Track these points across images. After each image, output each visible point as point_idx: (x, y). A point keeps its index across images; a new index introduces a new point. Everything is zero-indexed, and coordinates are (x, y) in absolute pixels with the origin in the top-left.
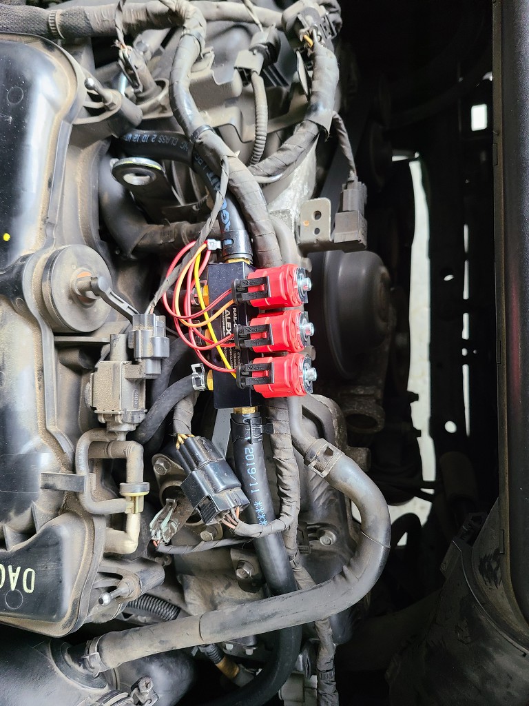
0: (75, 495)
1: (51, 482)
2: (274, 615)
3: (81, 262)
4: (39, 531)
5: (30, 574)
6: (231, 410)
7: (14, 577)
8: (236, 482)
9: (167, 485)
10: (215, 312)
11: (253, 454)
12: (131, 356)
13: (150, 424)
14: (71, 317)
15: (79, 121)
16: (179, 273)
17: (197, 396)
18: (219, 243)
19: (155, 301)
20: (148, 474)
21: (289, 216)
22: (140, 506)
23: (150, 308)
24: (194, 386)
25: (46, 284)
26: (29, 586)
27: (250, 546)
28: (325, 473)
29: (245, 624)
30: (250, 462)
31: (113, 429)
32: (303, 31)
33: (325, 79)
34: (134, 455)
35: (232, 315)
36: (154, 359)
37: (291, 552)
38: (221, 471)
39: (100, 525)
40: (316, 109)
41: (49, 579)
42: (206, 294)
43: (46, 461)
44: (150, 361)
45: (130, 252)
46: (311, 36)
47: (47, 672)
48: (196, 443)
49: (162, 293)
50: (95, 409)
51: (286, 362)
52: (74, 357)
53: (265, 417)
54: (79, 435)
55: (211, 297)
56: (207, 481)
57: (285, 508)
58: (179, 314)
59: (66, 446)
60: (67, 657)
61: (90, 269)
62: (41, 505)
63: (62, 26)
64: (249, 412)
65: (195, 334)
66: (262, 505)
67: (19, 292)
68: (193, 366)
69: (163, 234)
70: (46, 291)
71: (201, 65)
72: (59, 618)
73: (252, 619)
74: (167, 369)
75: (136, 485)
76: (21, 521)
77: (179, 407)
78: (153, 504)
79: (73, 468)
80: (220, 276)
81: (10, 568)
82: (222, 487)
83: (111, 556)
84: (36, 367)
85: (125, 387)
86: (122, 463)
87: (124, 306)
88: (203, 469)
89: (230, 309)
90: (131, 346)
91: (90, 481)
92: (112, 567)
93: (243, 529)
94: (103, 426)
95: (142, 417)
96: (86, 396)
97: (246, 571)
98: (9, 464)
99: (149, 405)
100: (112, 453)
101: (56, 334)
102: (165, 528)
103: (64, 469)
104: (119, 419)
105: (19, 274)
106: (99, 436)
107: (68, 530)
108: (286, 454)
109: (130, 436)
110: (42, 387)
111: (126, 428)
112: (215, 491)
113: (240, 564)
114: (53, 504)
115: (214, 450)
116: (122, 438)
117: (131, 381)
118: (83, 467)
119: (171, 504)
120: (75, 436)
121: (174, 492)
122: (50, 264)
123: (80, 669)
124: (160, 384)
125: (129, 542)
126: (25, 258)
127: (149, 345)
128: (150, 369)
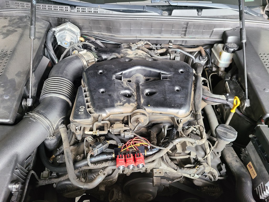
0: (97, 121)
1: (100, 116)
2: (70, 163)
3: (145, 120)
4: (90, 114)
5: (82, 113)
6: (114, 152)
7: (82, 110)
8: (99, 153)
9: (98, 140)
10: (134, 147)
11: (105, 157)
12: (125, 131)
13: (111, 135)
14: (133, 118)
15: (175, 118)
16: (142, 140)
17: (117, 145)
18: (149, 148)
19: (137, 135)
20: (101, 135)
21: (160, 167)
22: (94, 134)
23: (135, 134)
24: (119, 144)
25: (139, 113)
26: (80, 113)
27: (85, 158)
28: (100, 173)
29: (68, 157)
30: (103, 156)
31: (110, 128)
32: (199, 166)
33: (187, 170)
34: (105, 132)
35: (134, 151)
36: (125, 135)
37: (82, 168)
38: (101, 150)
39: (91, 126)
40: (180, 169)
41: (81, 117)
42: (138, 146)
43: (104, 115)
44: (124, 134)
45: (150, 130)
46: (198, 168)
47: (60, 117)
48: (107, 145)
49: (138, 136)
50: (114, 124)
51: (123, 162)
52: (126, 119)
53: (112, 160)
54: (109, 121)
55: (138, 147)
56: (99, 147)
57: (93, 165)
58: (134, 140)
59: (107, 119)
60: (62, 121)
61: (144, 122)
62: (96, 115)
63: (197, 114)
64: (114, 156)
65: (130, 143)
66: (94, 160)
67: (138, 108)
68: (123, 144)
69: (154, 137)
70: (138, 114)
71: (190, 144)
72: (73, 119)
73: (69, 159)
74: (123, 138)
75: (98, 133)
76: (92, 111)
77: (115, 141)
78: (94, 137)
79: (102, 120)
80: (142, 148)
81: (84, 109)
82: (98, 150)
83: (84, 128)
84: (123, 112)
85: (119, 130)
86: (104, 130)
87: (136, 129)
88: (102, 146)
89: (135, 151)
90: (127, 131)
91: (100, 124)
92: (82, 129)
93: (89, 155)
94: (111, 126)
95: (113, 133)
96: (117, 122)
97: (79, 158)
98: (104, 108)
99: (115, 135)
100: (105, 128)
101: (130, 116)
102: (90, 139)
103: (102, 119)
104: (112, 129)
105: (141, 108)
106: (109, 125)
107: (90, 120)
108: (104, 165)
109: (109, 131)
110: (119, 114)
111: (111, 130)
112: (97, 148)
113: (80, 156)
114: (96, 117)
115: (106, 149)
116: (109, 130)
117: (120, 131)
118: (103, 122)
119: (94, 141)
120: (109, 120)
121: (97, 141)
122: (143, 114)
123: (60, 123)
124: (120, 137)
125: (87, 132)
126: (145, 109)
127: (127, 134)
128: (122, 135)
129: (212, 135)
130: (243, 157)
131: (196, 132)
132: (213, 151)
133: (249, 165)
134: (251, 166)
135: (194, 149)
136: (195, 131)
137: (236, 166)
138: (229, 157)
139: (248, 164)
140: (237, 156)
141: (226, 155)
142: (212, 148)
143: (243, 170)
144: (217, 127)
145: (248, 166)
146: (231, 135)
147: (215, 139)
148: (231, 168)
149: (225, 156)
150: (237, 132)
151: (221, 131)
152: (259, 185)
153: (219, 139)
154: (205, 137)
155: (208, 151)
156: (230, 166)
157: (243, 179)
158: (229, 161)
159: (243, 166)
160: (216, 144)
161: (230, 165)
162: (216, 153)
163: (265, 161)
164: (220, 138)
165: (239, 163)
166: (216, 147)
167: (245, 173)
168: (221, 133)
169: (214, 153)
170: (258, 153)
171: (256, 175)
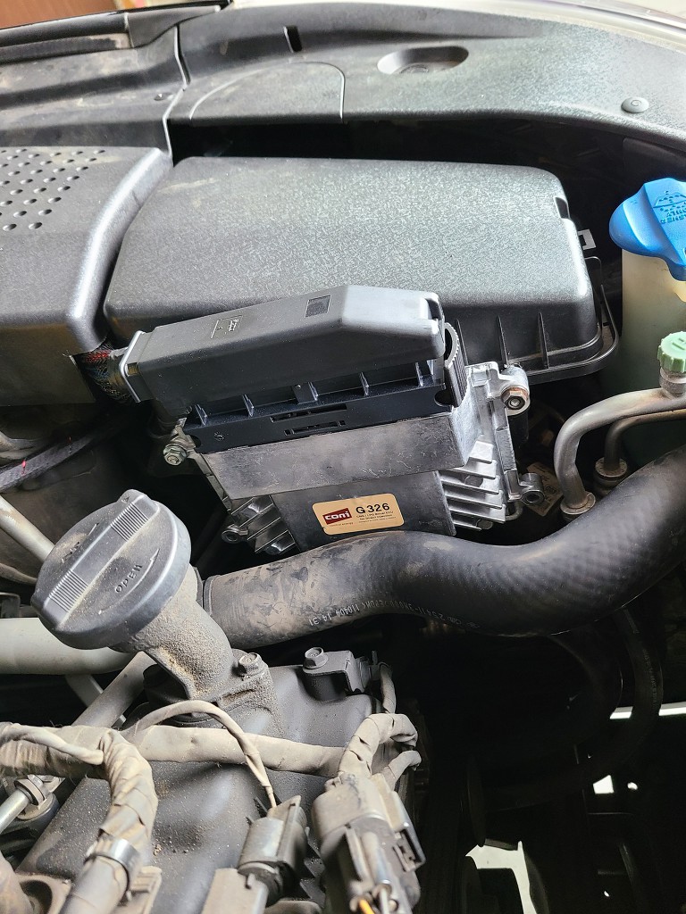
32: (357, 887)
129: (105, 676)
130: (279, 542)
131: (38, 796)
132: (221, 703)
133: (328, 522)
134: (338, 513)
135: (179, 859)
136: (34, 802)
137: (325, 586)
138: (267, 610)
139: (323, 523)
140: (267, 566)
141: (254, 623)
142: (197, 703)
143: (356, 555)
144: (50, 623)
145: (330, 530)
146: (139, 541)
147: (141, 662)
148: (335, 619)
149: (257, 630)
150: (132, 492)
151: (92, 599)
152: (445, 501)
153: (149, 633)
154: (101, 747)
155: (215, 741)
156: (321, 622)
157: (414, 568)
158: (292, 619)
159: (334, 552)
160: (178, 671)
161: (312, 620)
162: (239, 684)
163: (343, 407)
164: (138, 623)
165: (314, 567)
166: (196, 670)
167: (374, 550)
168: (102, 602)
169: (237, 701)
170: (288, 432)
171: (390, 499)
